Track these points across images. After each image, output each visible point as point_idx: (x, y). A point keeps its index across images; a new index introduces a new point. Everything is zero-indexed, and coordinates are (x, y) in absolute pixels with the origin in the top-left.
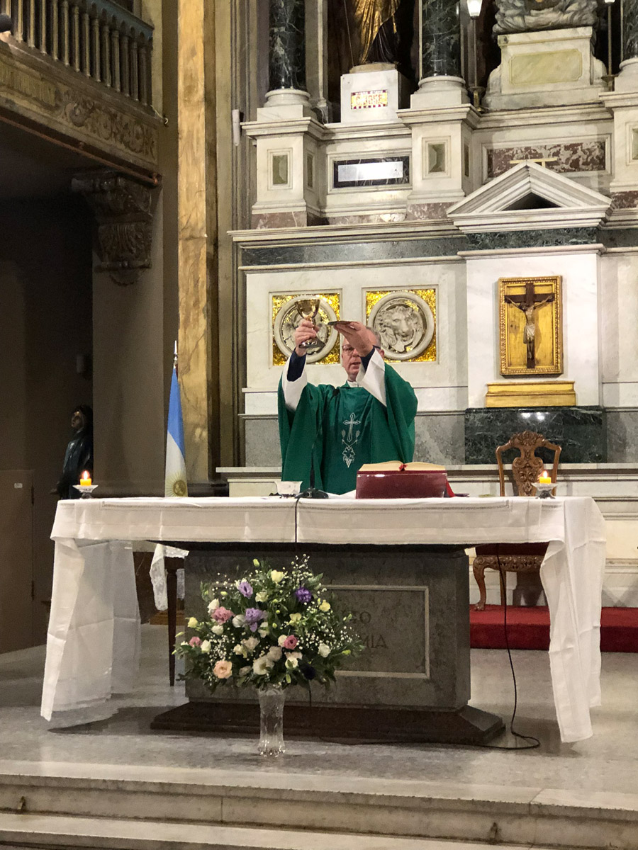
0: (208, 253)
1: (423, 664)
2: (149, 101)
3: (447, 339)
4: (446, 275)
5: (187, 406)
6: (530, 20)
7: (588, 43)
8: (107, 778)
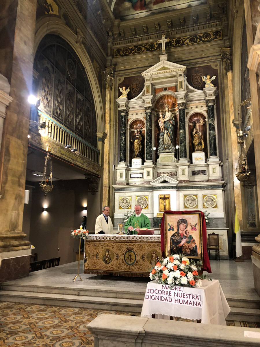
0: (108, 189)
2: (99, 163)
3: (150, 205)
4: (150, 194)
6: (164, 151)
7: (174, 155)
8: (95, 289)
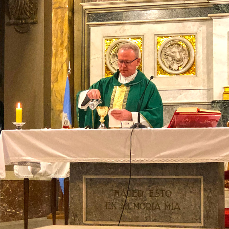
0: (68, 16)
1: (200, 219)
3: (202, 63)
4: (201, 28)
5: (56, 100)
